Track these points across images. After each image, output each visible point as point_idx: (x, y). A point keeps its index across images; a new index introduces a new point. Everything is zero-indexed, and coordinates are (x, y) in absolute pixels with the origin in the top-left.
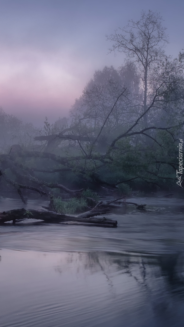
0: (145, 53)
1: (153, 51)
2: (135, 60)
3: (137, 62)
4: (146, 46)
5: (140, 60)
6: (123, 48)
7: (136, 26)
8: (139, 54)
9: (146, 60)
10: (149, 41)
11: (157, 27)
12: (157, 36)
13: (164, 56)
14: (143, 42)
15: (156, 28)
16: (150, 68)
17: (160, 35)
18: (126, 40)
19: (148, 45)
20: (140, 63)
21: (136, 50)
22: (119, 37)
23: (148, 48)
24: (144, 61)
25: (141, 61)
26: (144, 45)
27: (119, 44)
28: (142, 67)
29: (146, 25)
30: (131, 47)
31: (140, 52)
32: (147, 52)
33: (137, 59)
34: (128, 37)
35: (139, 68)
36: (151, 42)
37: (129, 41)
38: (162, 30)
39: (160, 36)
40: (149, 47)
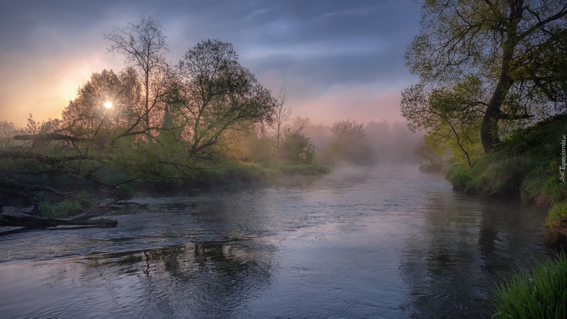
0: (146, 58)
1: (154, 57)
2: (136, 63)
3: (138, 66)
4: (147, 51)
5: (140, 64)
6: (123, 50)
7: (136, 29)
8: (140, 58)
9: (147, 65)
10: (149, 47)
11: (158, 34)
12: (157, 43)
13: (164, 63)
14: (144, 47)
15: (156, 35)
16: (151, 74)
17: (161, 42)
18: (126, 42)
19: (148, 50)
20: (141, 67)
21: (136, 53)
22: (117, 38)
23: (149, 54)
24: (145, 66)
25: (142, 65)
26: (144, 50)
27: (119, 45)
28: (143, 72)
29: (146, 31)
30: (132, 50)
31: (140, 56)
32: (148, 57)
33: (138, 63)
34: (128, 39)
35: (140, 73)
36: (151, 48)
37: (128, 44)
38: (163, 38)
39: (161, 44)
40: (150, 52)
